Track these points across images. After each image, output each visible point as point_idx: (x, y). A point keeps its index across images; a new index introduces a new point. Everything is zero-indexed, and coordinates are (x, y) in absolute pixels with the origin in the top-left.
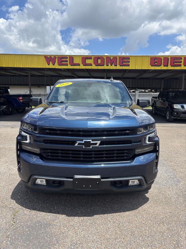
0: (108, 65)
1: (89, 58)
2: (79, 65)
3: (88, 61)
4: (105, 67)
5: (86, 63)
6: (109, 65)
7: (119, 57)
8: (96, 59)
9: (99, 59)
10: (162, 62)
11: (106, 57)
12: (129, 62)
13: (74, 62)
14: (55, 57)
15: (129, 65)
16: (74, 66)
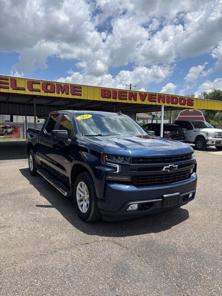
0: (58, 93)
2: (24, 89)
3: (35, 86)
4: (56, 95)
5: (33, 88)
7: (71, 85)
8: (46, 84)
9: (49, 85)
10: (112, 94)
11: (57, 84)
12: (81, 91)
13: (18, 86)
15: (81, 95)
16: (18, 90)
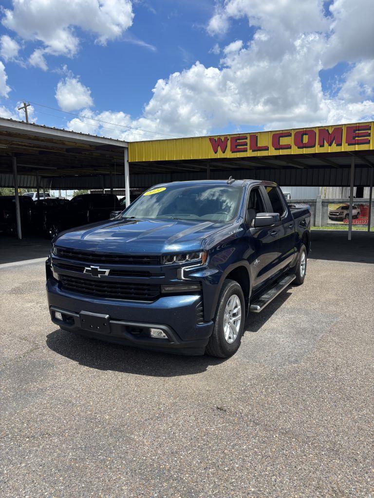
0: (322, 146)
1: (286, 134)
2: (266, 149)
3: (284, 141)
4: (317, 150)
5: (281, 144)
6: (326, 144)
7: (347, 128)
8: (300, 134)
9: (306, 134)
11: (320, 130)
12: (369, 135)
13: (259, 145)
14: (226, 139)
15: (368, 142)
16: (259, 152)
